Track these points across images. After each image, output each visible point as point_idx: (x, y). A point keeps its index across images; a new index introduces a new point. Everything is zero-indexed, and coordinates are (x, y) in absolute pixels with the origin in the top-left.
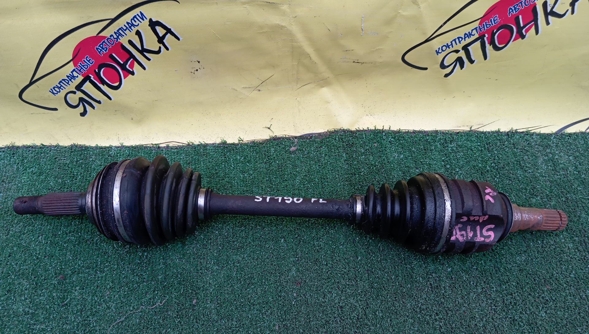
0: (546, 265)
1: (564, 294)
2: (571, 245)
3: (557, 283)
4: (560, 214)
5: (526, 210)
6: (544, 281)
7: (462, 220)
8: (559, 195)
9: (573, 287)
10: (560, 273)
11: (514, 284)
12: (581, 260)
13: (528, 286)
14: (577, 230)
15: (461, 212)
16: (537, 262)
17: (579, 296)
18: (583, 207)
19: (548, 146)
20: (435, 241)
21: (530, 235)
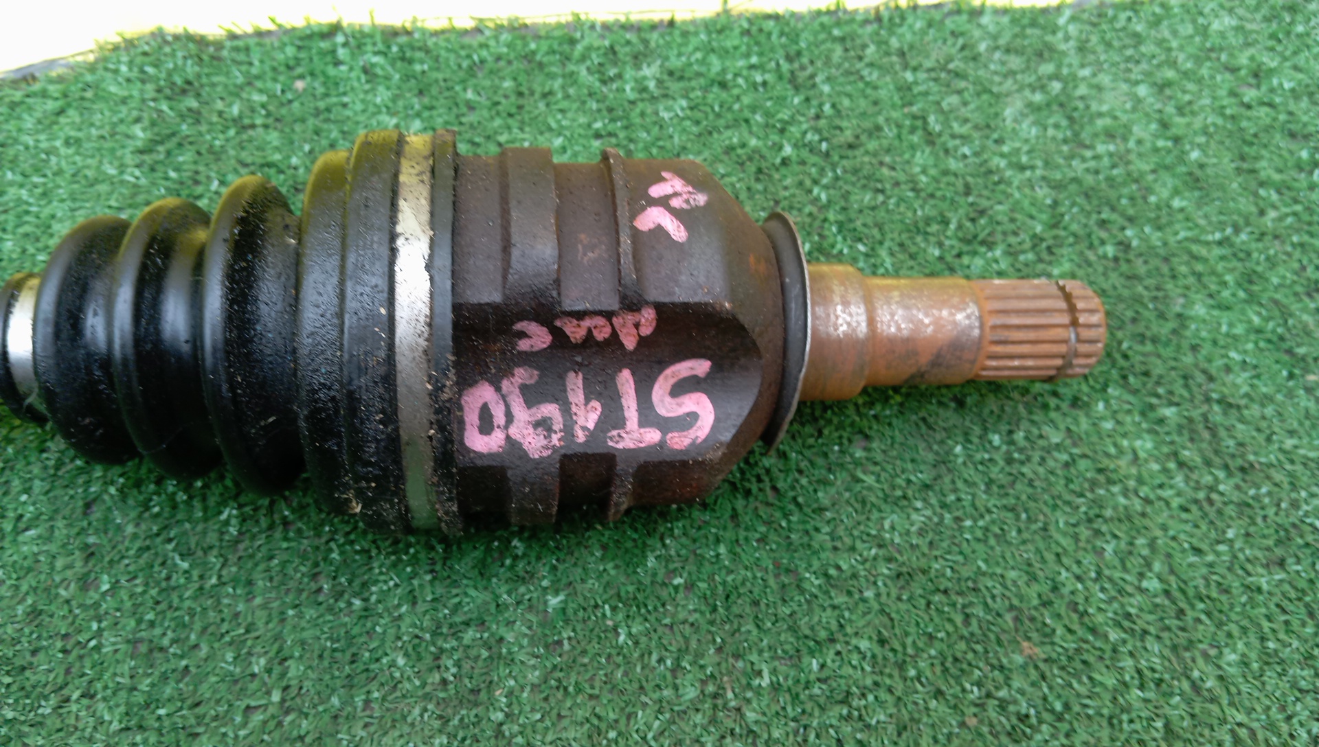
0: (1024, 542)
1: (1110, 681)
2: (1145, 445)
3: (1075, 627)
4: (1068, 297)
5: (897, 288)
6: (1016, 619)
7: (523, 345)
8: (1089, 235)
9: (1158, 638)
10: (1093, 575)
11: (864, 645)
12: (1194, 508)
13: (933, 652)
14: (1173, 373)
15: (496, 297)
16: (979, 534)
17: (1186, 685)
18: (1199, 276)
19: (1044, 52)
20: (370, 464)
21: (955, 410)
